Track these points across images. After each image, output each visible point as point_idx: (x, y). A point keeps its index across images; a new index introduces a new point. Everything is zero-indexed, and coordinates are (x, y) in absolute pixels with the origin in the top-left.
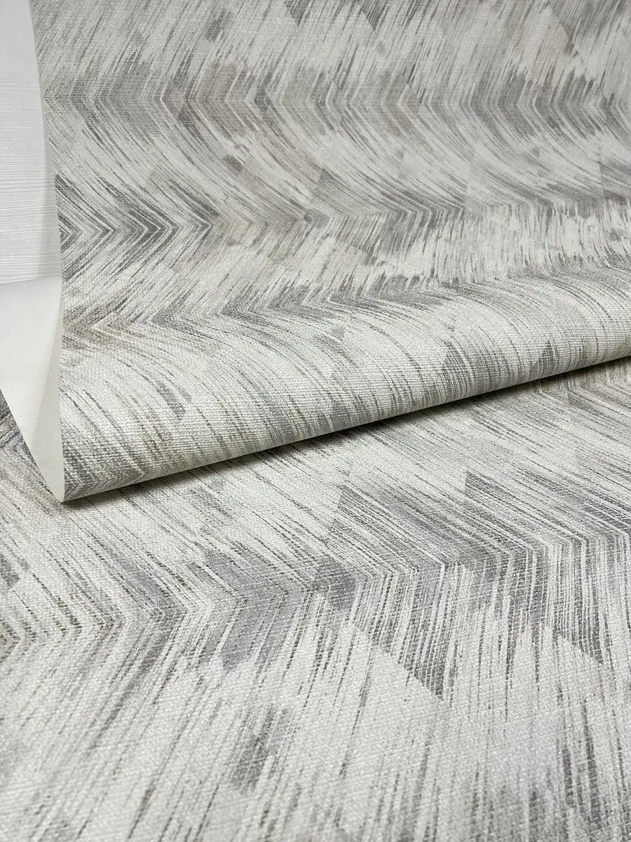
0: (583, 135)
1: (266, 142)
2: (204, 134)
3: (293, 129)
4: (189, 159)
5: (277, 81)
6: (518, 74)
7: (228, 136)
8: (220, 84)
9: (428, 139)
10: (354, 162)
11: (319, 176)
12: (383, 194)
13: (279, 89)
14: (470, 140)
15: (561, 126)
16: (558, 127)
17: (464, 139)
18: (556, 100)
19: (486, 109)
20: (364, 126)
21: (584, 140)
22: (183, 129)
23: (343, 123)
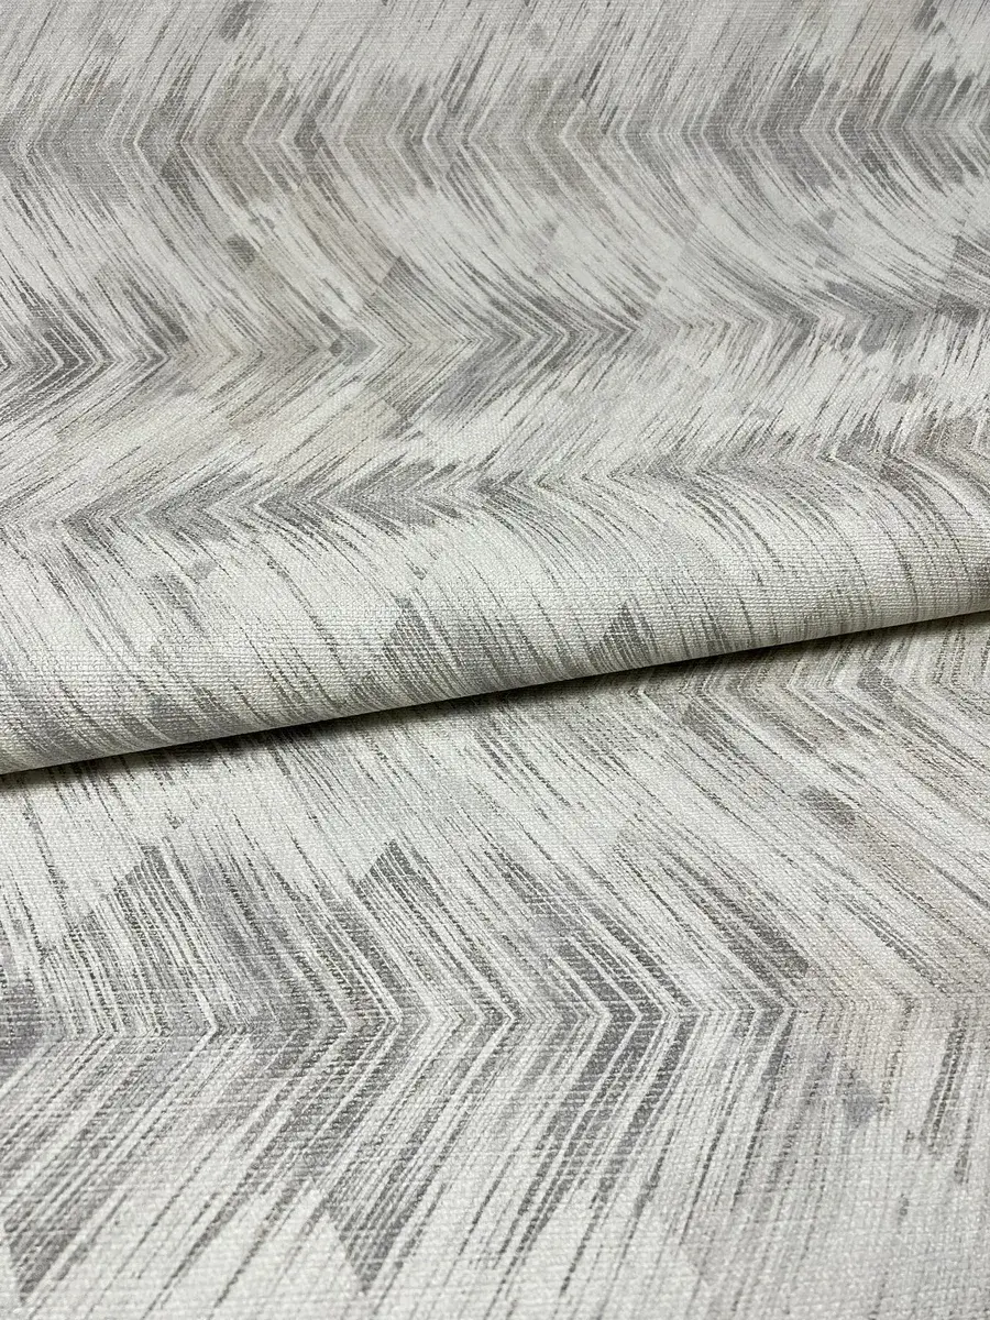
0: (935, 184)
1: (307, 210)
2: (201, 198)
3: (357, 187)
4: (169, 242)
5: (340, 102)
6: (810, 70)
7: (241, 201)
8: (238, 112)
9: (610, 199)
10: (458, 245)
11: (387, 270)
12: (494, 302)
13: (339, 118)
14: (694, 199)
15: (890, 168)
16: (884, 170)
17: (682, 197)
18: (886, 119)
19: (735, 139)
20: (491, 180)
21: (935, 194)
22: (167, 192)
23: (452, 174)
